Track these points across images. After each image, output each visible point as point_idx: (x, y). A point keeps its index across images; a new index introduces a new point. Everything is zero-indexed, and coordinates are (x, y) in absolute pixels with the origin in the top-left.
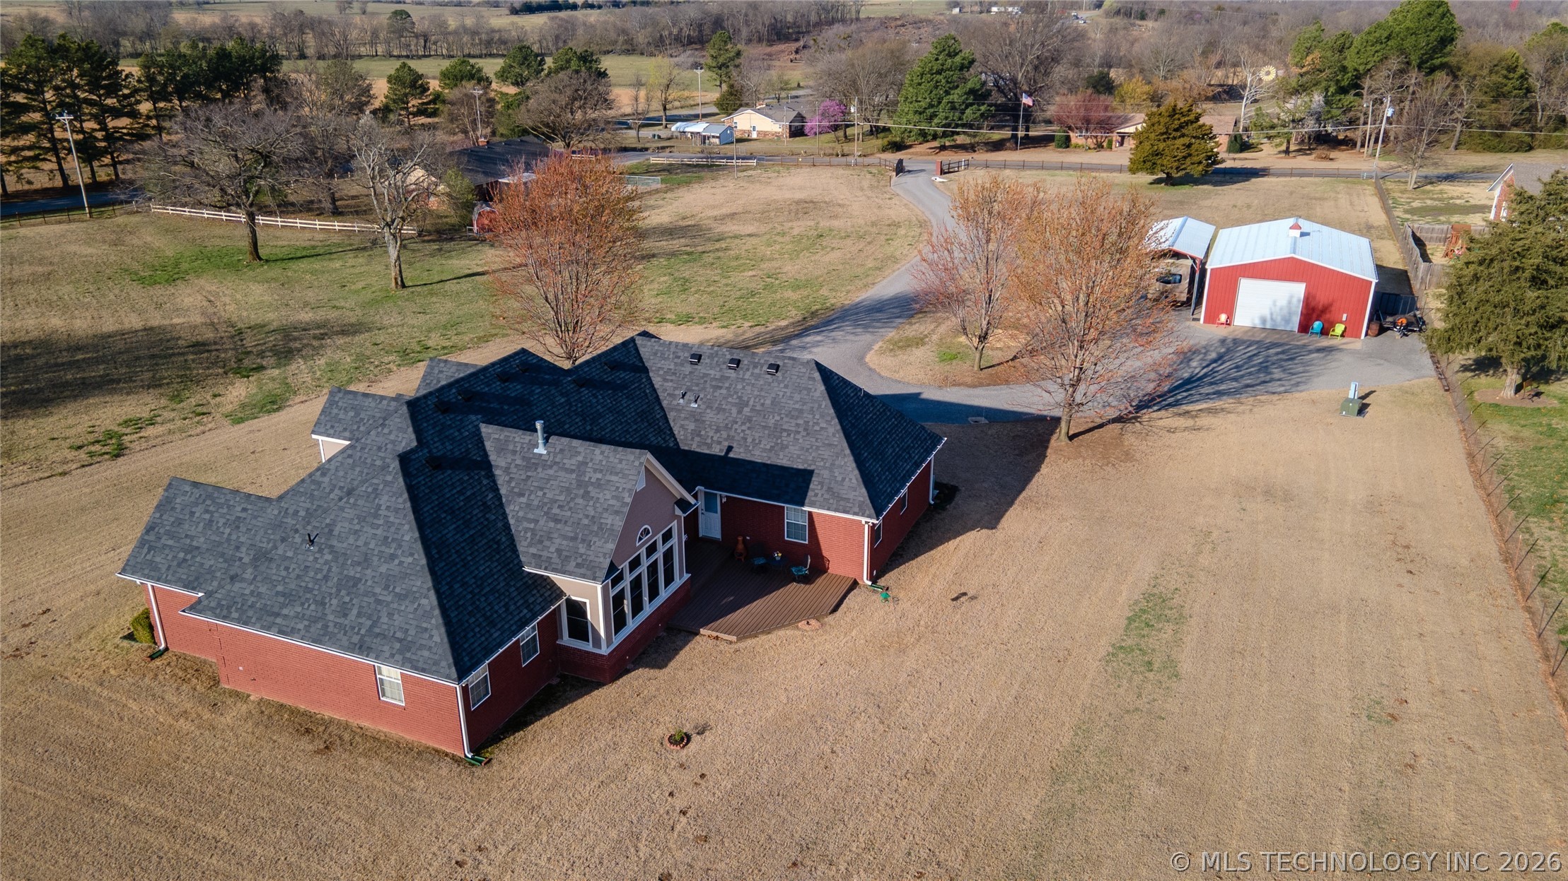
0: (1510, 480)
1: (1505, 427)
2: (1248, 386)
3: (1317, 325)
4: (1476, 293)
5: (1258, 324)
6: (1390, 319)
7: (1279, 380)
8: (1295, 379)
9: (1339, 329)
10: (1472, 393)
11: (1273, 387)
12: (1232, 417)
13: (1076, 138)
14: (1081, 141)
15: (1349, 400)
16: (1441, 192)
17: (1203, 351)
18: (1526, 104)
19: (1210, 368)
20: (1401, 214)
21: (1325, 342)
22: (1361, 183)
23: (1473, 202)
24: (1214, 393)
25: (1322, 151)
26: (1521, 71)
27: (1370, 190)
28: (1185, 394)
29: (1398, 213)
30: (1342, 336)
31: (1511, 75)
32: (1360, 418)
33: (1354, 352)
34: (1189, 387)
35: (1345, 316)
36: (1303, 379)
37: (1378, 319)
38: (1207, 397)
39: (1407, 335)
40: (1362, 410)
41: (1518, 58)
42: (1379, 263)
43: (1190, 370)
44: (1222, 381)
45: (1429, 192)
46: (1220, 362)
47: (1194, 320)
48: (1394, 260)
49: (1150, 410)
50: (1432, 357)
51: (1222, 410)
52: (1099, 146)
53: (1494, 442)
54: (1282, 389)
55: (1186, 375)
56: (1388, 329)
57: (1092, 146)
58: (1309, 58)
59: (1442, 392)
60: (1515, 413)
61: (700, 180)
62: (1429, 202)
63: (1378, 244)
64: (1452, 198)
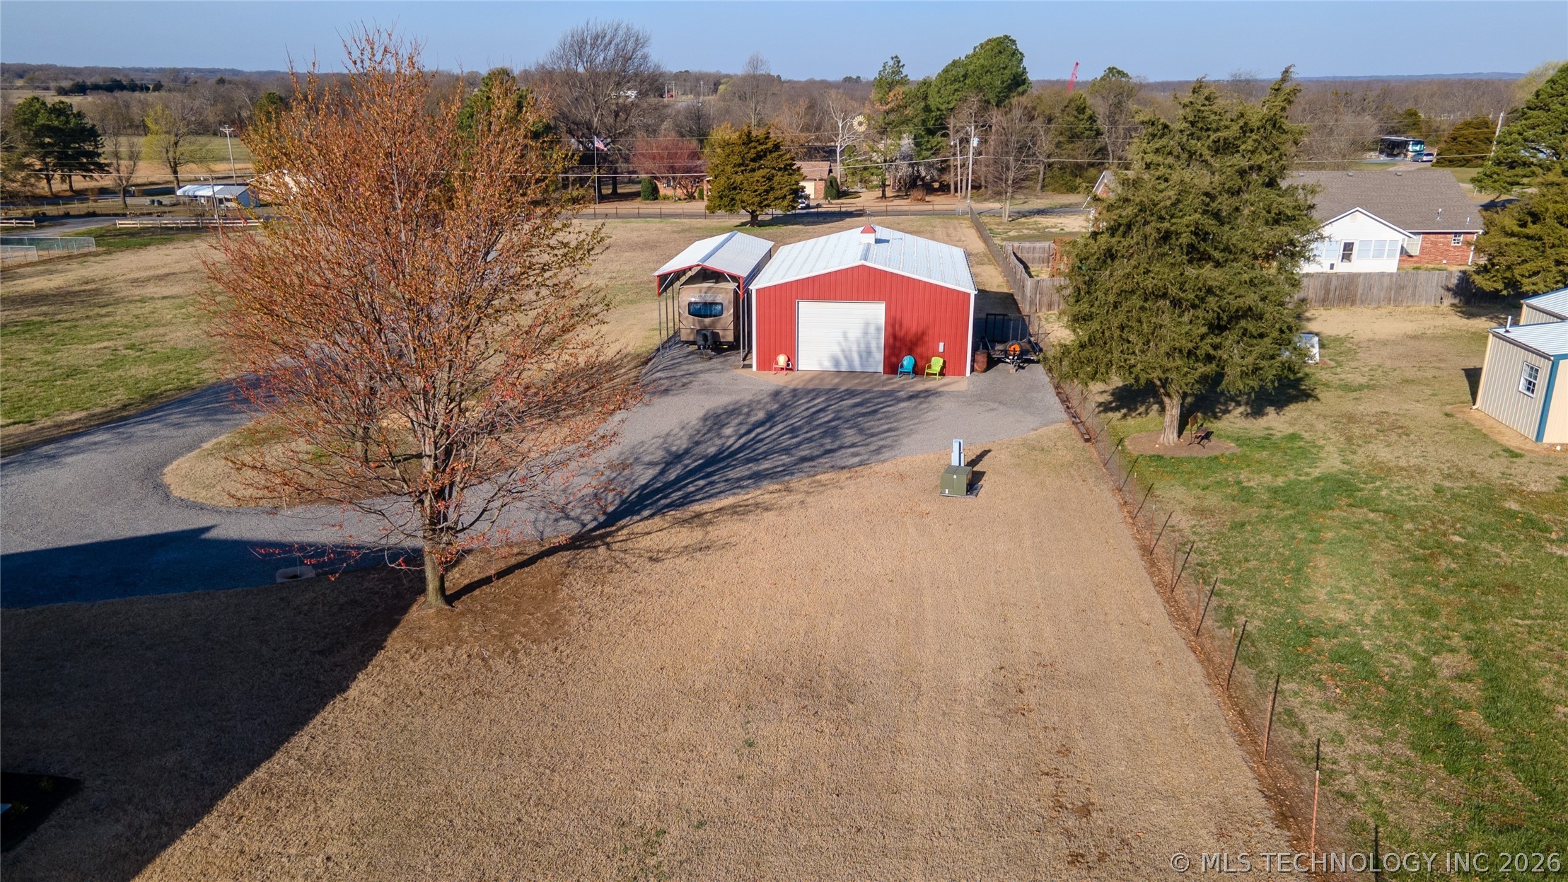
0: (1219, 594)
1: (1179, 492)
2: (804, 459)
3: (908, 362)
4: (1112, 278)
5: (828, 365)
6: (999, 347)
7: (853, 445)
8: (876, 443)
9: (937, 363)
10: (1121, 441)
11: (843, 458)
12: (770, 517)
13: (663, 190)
14: (669, 192)
15: (951, 470)
16: (1036, 223)
17: (746, 410)
18: (1098, 146)
19: (753, 435)
20: (999, 242)
21: (920, 385)
22: (957, 219)
23: (1067, 230)
24: (750, 477)
25: (917, 194)
26: (1088, 112)
27: (967, 223)
28: (702, 483)
29: (997, 241)
30: (942, 373)
31: (1081, 116)
32: (971, 498)
33: (957, 395)
34: (709, 470)
35: (941, 345)
36: (888, 442)
37: (986, 347)
38: (736, 485)
39: (1023, 368)
40: (972, 486)
41: (1085, 99)
42: (981, 288)
43: (719, 442)
44: (766, 455)
45: (1024, 223)
46: (768, 425)
47: (745, 366)
48: (996, 281)
49: (637, 518)
50: (1058, 394)
51: (757, 505)
52: (691, 197)
53: (1173, 521)
54: (856, 459)
55: (712, 450)
56: (999, 361)
57: (683, 197)
58: (891, 94)
59: (1081, 444)
60: (1186, 467)
61: (170, 241)
62: (1025, 231)
63: (977, 269)
64: (1047, 227)
